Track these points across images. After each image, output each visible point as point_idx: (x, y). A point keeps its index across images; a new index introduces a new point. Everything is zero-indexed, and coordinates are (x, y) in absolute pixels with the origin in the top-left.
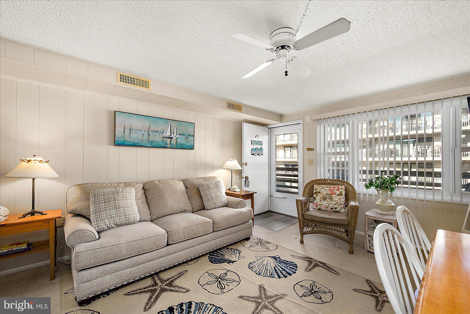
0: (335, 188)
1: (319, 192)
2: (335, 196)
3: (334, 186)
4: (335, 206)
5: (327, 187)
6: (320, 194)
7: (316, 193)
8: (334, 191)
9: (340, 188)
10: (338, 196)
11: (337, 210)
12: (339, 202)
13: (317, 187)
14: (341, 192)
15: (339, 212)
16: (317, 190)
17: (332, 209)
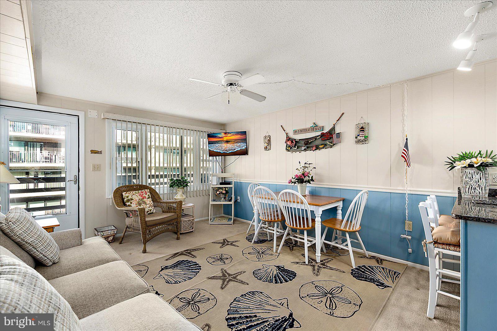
0: (143, 192)
1: (132, 199)
2: (146, 199)
3: (142, 191)
4: (150, 208)
5: (136, 193)
6: (133, 201)
7: (128, 201)
8: (143, 196)
9: (147, 191)
10: (148, 199)
11: (151, 212)
12: (151, 205)
13: (127, 195)
14: (149, 195)
15: (152, 213)
16: (130, 198)
17: (147, 212)
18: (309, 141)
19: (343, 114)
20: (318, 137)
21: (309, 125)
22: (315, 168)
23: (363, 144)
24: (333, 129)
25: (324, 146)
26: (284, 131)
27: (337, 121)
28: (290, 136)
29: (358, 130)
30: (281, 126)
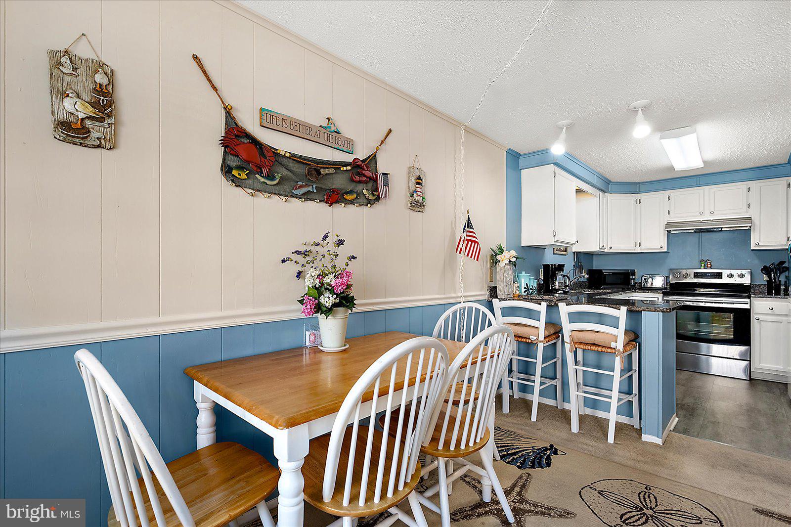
18: (322, 171)
19: (390, 131)
20: (346, 166)
21: (316, 120)
22: (354, 258)
23: (419, 211)
24: (373, 158)
25: (357, 197)
26: (216, 90)
27: (382, 142)
28: (240, 124)
29: (413, 181)
30: (195, 58)
